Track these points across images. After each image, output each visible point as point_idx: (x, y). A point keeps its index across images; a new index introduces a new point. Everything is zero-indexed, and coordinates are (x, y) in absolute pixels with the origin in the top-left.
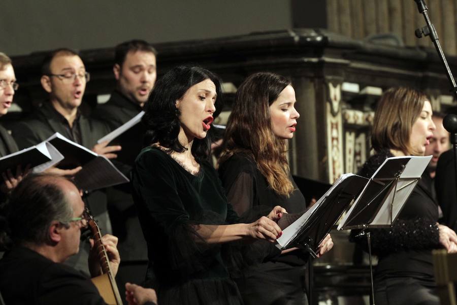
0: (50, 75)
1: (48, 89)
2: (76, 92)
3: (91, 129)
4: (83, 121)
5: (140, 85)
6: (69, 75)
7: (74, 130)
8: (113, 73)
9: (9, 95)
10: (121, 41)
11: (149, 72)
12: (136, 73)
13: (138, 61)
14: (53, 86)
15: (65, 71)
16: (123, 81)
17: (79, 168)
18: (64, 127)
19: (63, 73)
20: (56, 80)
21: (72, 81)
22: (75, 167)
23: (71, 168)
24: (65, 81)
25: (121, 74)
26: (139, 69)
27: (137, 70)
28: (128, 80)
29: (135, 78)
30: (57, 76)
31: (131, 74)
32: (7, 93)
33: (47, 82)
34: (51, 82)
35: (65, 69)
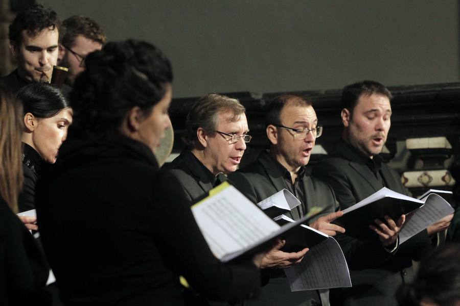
0: (279, 125)
1: (274, 140)
2: (305, 149)
3: (315, 188)
4: (306, 179)
5: (374, 133)
6: (301, 128)
7: (297, 186)
8: (341, 119)
9: (240, 150)
10: (351, 82)
11: (385, 119)
12: (370, 119)
13: (373, 105)
14: (280, 139)
15: (297, 124)
16: (353, 128)
17: (306, 250)
18: (286, 181)
19: (294, 126)
20: (285, 133)
21: (304, 136)
22: (301, 249)
23: (297, 250)
24: (296, 135)
25: (351, 119)
26: (373, 114)
27: (372, 115)
28: (359, 127)
29: (369, 125)
30: (288, 129)
31: (364, 120)
32: (238, 147)
33: (273, 132)
34: (279, 133)
35: (297, 122)
